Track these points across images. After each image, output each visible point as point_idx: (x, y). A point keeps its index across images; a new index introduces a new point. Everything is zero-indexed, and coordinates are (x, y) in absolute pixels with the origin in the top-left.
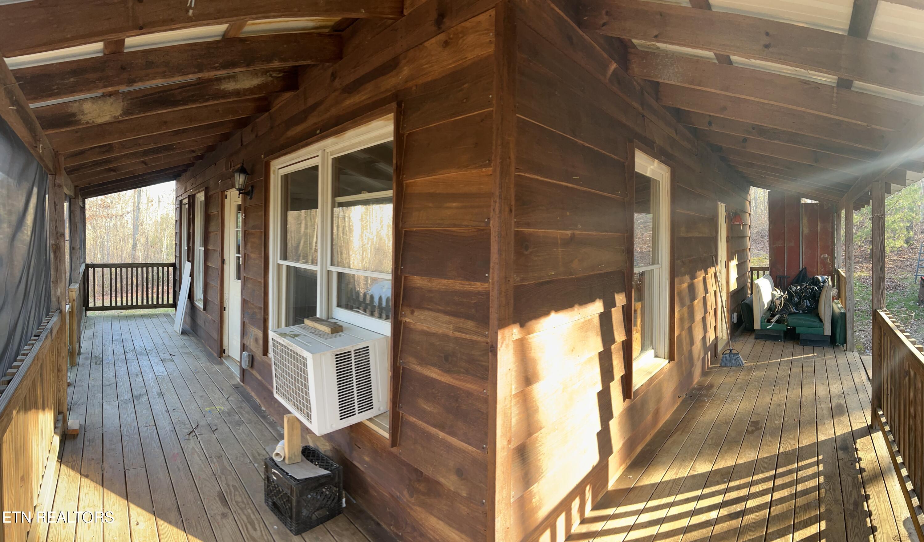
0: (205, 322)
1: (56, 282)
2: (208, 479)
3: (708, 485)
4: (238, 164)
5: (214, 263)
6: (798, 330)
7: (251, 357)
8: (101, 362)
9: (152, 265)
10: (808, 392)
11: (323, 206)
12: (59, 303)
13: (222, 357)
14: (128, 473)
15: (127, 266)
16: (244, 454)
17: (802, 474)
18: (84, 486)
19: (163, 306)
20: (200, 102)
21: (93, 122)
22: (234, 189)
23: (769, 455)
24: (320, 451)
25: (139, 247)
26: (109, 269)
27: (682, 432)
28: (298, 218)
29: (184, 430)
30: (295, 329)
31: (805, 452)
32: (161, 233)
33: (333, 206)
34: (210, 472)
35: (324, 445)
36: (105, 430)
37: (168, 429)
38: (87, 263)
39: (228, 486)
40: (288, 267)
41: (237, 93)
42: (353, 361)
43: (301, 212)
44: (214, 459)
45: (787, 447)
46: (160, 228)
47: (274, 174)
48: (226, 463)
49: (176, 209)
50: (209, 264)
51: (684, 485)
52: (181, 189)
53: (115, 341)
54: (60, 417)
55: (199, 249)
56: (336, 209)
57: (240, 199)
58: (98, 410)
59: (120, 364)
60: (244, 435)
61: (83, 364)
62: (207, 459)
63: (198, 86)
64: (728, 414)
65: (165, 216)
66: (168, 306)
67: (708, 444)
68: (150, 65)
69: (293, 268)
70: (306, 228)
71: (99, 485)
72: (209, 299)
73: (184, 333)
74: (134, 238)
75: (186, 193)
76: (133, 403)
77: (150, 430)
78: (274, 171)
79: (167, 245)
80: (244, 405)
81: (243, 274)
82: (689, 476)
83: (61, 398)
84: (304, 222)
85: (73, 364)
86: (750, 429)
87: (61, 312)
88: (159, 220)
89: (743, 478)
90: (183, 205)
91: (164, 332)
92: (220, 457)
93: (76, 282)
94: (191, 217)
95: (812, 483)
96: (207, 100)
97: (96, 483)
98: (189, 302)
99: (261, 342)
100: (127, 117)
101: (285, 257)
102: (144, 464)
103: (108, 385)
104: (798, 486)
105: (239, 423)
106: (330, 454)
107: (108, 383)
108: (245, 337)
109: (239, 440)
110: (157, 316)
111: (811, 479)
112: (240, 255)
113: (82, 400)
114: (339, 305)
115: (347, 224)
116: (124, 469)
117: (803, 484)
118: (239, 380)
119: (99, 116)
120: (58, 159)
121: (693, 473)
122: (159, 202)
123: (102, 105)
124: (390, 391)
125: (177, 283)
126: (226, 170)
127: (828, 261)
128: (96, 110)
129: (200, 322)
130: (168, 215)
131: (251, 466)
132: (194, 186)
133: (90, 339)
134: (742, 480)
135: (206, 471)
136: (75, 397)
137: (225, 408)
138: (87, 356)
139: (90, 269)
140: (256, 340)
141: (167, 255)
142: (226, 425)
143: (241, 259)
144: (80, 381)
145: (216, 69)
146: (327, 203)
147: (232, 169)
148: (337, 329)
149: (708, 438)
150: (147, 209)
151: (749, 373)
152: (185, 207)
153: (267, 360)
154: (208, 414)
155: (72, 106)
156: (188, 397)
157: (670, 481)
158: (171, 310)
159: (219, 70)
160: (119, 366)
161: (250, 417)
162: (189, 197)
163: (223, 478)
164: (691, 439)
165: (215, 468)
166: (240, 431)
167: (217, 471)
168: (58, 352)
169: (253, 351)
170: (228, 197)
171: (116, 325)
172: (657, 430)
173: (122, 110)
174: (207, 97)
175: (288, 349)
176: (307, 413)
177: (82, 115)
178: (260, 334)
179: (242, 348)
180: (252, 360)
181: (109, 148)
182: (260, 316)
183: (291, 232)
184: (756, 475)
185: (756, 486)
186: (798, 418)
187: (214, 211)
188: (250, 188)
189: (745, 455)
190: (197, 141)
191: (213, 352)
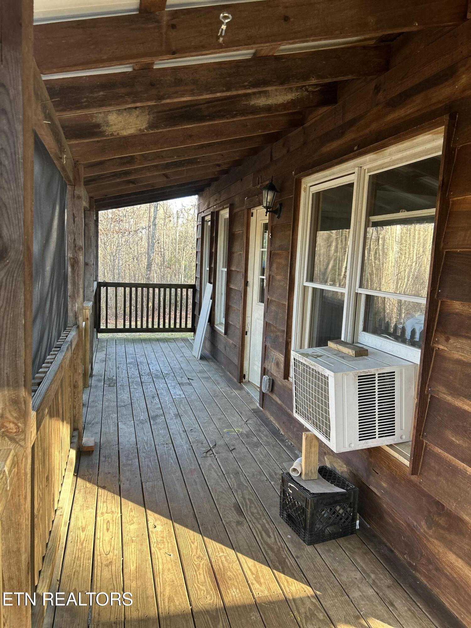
0: (225, 347)
1: (74, 297)
2: (224, 492)
4: (267, 180)
5: (237, 286)
7: (271, 380)
8: (115, 384)
9: (170, 286)
11: (355, 225)
12: (76, 318)
13: (242, 382)
14: (146, 485)
15: (143, 286)
16: (261, 473)
18: (101, 496)
19: (181, 330)
20: (227, 118)
21: (118, 134)
22: (261, 207)
24: (337, 472)
25: (154, 267)
26: (123, 288)
28: (328, 240)
29: (202, 449)
30: (318, 350)
32: (179, 253)
33: (367, 226)
34: (226, 487)
35: (341, 466)
36: (120, 447)
37: (185, 447)
38: (99, 281)
39: (244, 499)
40: (314, 289)
41: (268, 109)
42: (377, 384)
43: (332, 233)
44: (231, 476)
46: (179, 247)
47: (305, 192)
48: (242, 479)
49: (198, 226)
50: (232, 286)
52: (204, 204)
53: (130, 363)
54: (76, 433)
55: (222, 271)
56: (370, 230)
57: (267, 217)
58: (113, 429)
59: (135, 387)
60: (261, 456)
61: (96, 386)
62: (224, 475)
63: (225, 101)
65: (184, 233)
66: (186, 330)
68: (178, 82)
69: (319, 291)
70: (336, 251)
71: (117, 495)
72: (231, 323)
73: (203, 358)
74: (149, 257)
75: (209, 209)
76: (149, 423)
77: (166, 448)
78: (305, 189)
79: (185, 266)
80: (262, 428)
81: (266, 296)
83: (76, 415)
84: (334, 244)
85: (86, 385)
87: (78, 327)
88: (178, 239)
90: (205, 223)
91: (181, 357)
92: (237, 473)
93: (89, 300)
94: (214, 235)
96: (235, 116)
97: (114, 493)
98: (209, 327)
99: (282, 366)
100: (152, 130)
101: (311, 278)
102: (161, 478)
103: (123, 406)
105: (257, 445)
106: (346, 475)
107: (123, 404)
108: (266, 362)
109: (256, 460)
110: (175, 340)
112: (264, 277)
113: (96, 420)
114: (365, 329)
115: (380, 247)
116: (141, 481)
118: (258, 405)
119: (124, 129)
120: (78, 169)
122: (178, 217)
123: (127, 117)
124: (415, 417)
125: (197, 306)
126: (253, 186)
128: (121, 122)
129: (221, 347)
130: (187, 232)
131: (267, 483)
132: (218, 202)
133: (102, 361)
135: (223, 485)
136: (89, 417)
137: (244, 430)
138: (100, 378)
139: (102, 288)
140: (278, 364)
141: (185, 277)
142: (243, 446)
143: (265, 280)
144: (93, 401)
145: (245, 87)
146: (361, 222)
147: (259, 186)
148: (362, 352)
150: (164, 225)
152: (207, 224)
153: (288, 384)
154: (225, 435)
155: (96, 117)
156: (206, 418)
158: (189, 335)
159: (249, 88)
160: (135, 389)
161: (268, 440)
162: (212, 214)
163: (240, 492)
165: (232, 483)
166: (258, 452)
167: (234, 485)
168: (74, 368)
169: (274, 375)
170: (254, 215)
171: (130, 349)
173: (148, 123)
174: (234, 113)
175: (310, 368)
176: (326, 431)
177: (107, 126)
178: (282, 358)
179: (263, 373)
180: (272, 384)
181: (131, 160)
182: (282, 340)
183: (320, 256)
187: (238, 230)
188: (278, 206)
190: (222, 155)
191: (233, 378)
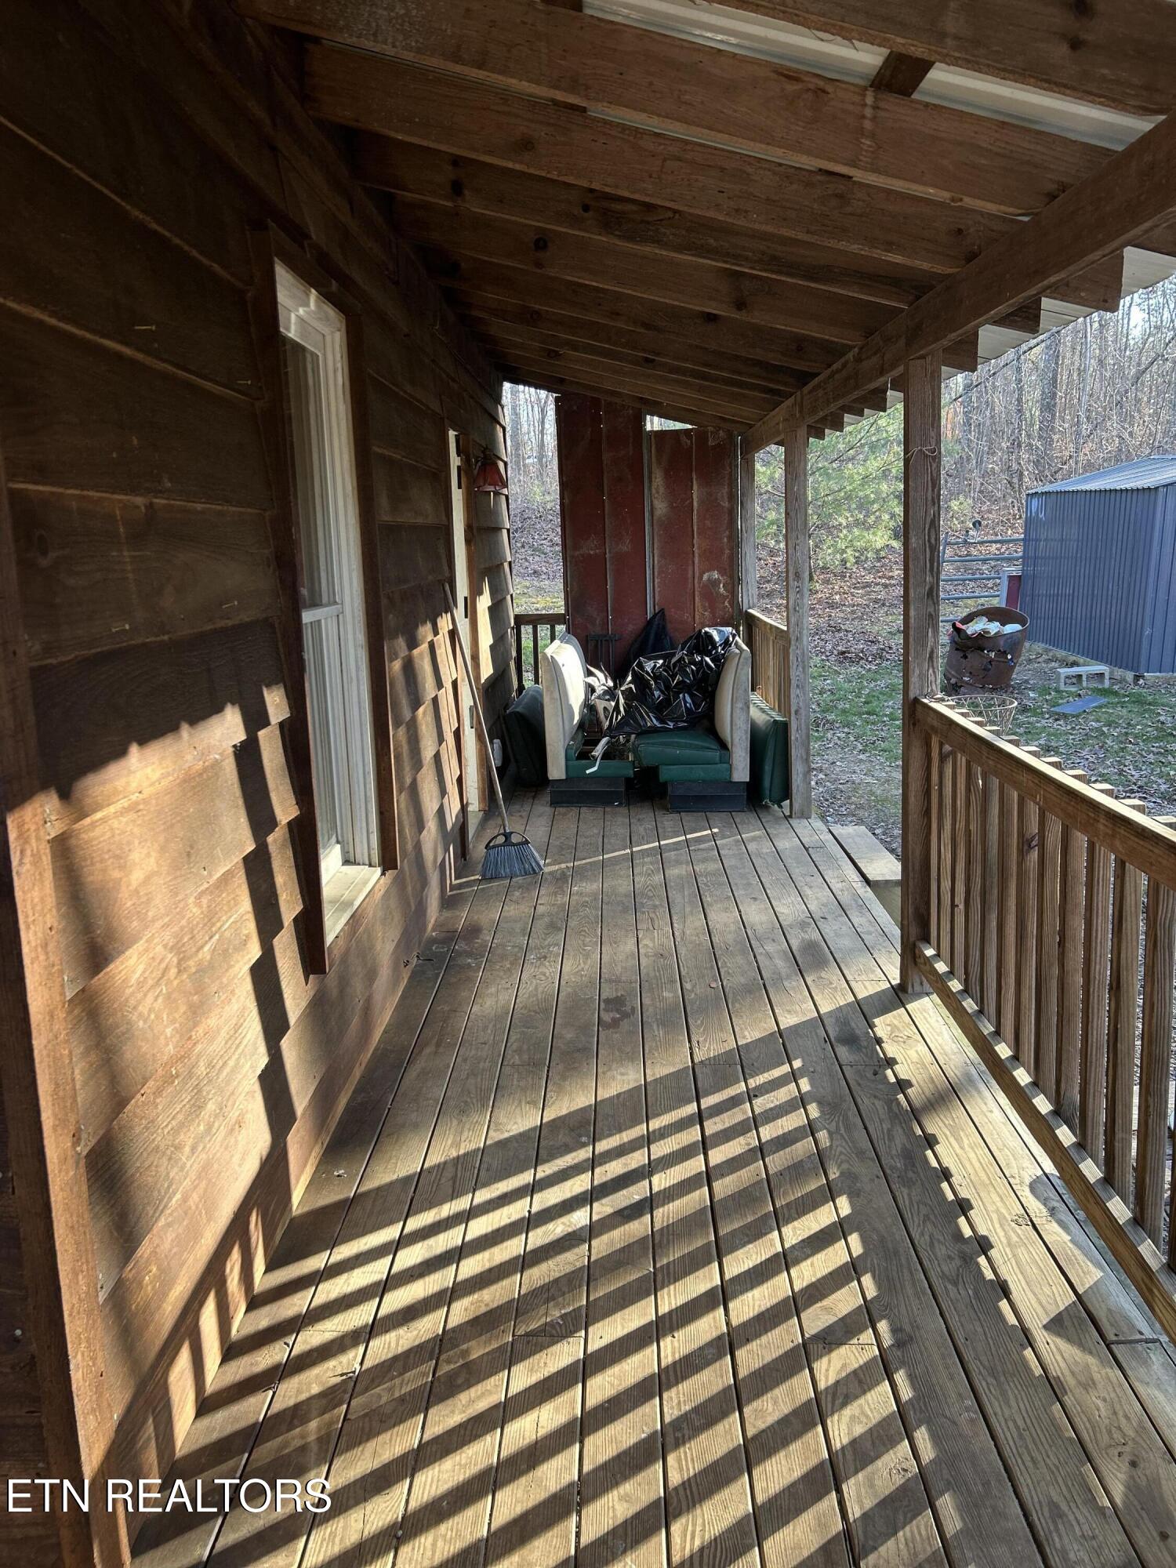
3: (545, 1157)
6: (666, 773)
10: (722, 918)
17: (762, 1104)
23: (672, 1070)
27: (438, 1045)
31: (756, 1054)
45: (709, 1048)
51: (484, 1166)
64: (540, 990)
67: (513, 1065)
82: (490, 1146)
86: (607, 1017)
89: (626, 1129)
95: (794, 1121)
104: (760, 1129)
111: (787, 1113)
117: (771, 1124)
121: (496, 1136)
127: (722, 590)
134: (624, 1134)
149: (509, 1052)
151: (561, 888)
157: (445, 1163)
164: (465, 1060)
172: (371, 1052)
184: (654, 1117)
185: (662, 1142)
186: (716, 981)
189: (613, 1078)
